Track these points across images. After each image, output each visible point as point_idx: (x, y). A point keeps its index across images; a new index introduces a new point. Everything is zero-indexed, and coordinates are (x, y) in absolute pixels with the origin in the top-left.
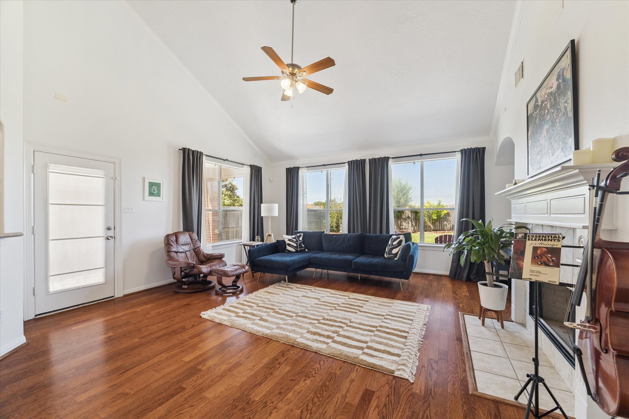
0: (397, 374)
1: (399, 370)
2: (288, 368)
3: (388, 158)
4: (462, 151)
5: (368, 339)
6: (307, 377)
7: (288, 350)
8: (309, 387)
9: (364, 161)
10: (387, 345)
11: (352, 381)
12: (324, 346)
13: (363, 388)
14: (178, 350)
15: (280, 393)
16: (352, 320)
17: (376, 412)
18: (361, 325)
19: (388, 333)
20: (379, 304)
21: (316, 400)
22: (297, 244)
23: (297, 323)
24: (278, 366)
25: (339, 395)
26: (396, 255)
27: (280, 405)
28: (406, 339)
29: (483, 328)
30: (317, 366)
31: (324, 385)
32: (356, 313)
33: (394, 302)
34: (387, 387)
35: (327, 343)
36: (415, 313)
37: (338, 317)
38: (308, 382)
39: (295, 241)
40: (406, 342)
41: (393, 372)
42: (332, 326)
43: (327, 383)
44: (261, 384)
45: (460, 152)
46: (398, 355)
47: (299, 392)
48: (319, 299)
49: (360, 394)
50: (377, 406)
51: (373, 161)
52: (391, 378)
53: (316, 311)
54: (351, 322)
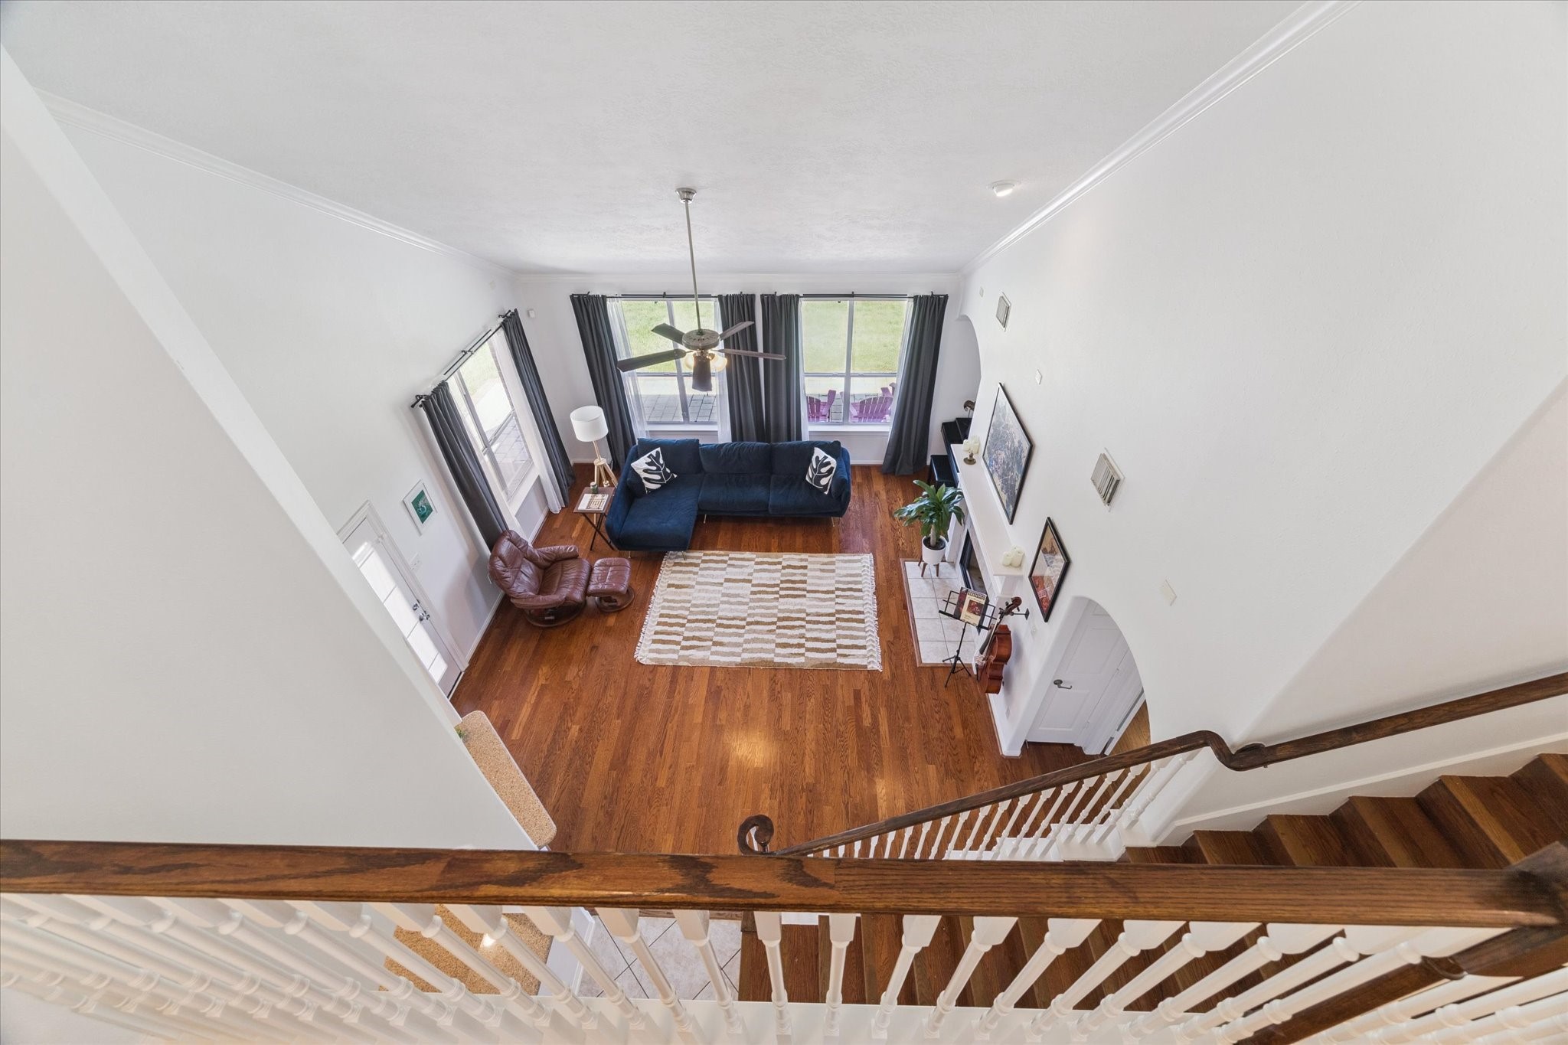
0: (869, 667)
1: (869, 663)
2: (789, 695)
3: (798, 296)
4: (916, 298)
5: (832, 636)
6: (809, 696)
7: (775, 676)
8: (815, 704)
9: (752, 297)
10: (852, 637)
11: (842, 686)
12: (802, 660)
13: (852, 690)
14: (676, 717)
15: (800, 718)
16: (808, 611)
17: (867, 706)
18: (819, 616)
19: (847, 620)
20: (822, 570)
21: (827, 712)
22: (660, 474)
23: (756, 635)
24: (779, 695)
25: (839, 704)
26: (826, 486)
27: (807, 726)
28: (864, 623)
29: (922, 581)
30: (809, 683)
31: (825, 699)
32: (805, 596)
33: (834, 559)
34: (867, 683)
35: (803, 655)
36: (859, 575)
37: (792, 611)
38: (812, 700)
39: (656, 470)
40: (865, 627)
41: (866, 666)
42: (793, 627)
43: (826, 696)
44: (781, 717)
45: (912, 299)
46: (864, 647)
47: (812, 712)
48: (749, 581)
49: (852, 695)
50: (866, 701)
51: (769, 300)
52: (866, 673)
53: (763, 607)
54: (808, 615)
